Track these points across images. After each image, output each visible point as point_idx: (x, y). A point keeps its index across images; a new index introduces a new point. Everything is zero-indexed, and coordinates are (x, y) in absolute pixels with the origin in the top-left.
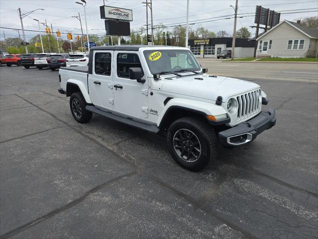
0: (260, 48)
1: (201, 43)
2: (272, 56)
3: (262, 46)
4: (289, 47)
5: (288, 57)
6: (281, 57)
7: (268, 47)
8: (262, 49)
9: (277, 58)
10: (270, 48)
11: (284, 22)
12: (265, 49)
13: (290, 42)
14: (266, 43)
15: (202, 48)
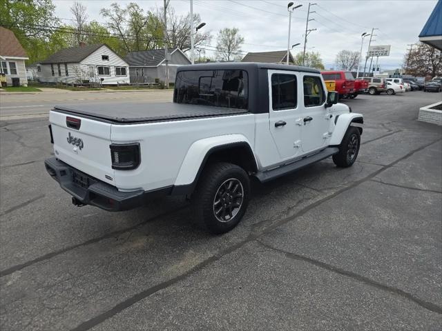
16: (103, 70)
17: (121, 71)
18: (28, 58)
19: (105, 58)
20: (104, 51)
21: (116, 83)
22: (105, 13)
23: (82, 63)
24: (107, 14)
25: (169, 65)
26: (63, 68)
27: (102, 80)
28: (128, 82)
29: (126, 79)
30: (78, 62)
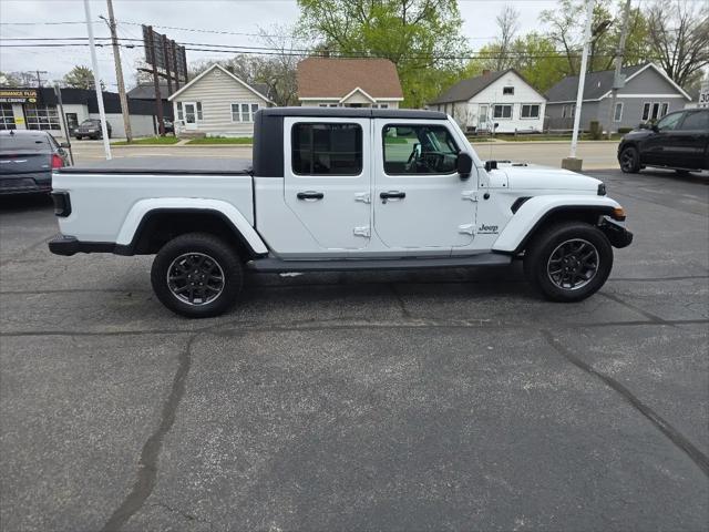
0: (181, 116)
1: (12, 100)
2: (208, 135)
3: (185, 114)
4: (236, 118)
5: (237, 137)
6: (227, 136)
7: (196, 116)
8: (185, 120)
9: (218, 137)
10: (200, 118)
11: (216, 67)
12: (191, 120)
13: (235, 108)
14: (190, 108)
15: (18, 113)
16: (502, 111)
17: (530, 111)
18: (402, 99)
19: (509, 91)
20: (509, 80)
21: (513, 131)
22: (546, 16)
23: (471, 101)
24: (549, 18)
25: (618, 96)
26: (449, 108)
27: (497, 125)
28: (540, 128)
29: (537, 124)
30: (466, 101)
